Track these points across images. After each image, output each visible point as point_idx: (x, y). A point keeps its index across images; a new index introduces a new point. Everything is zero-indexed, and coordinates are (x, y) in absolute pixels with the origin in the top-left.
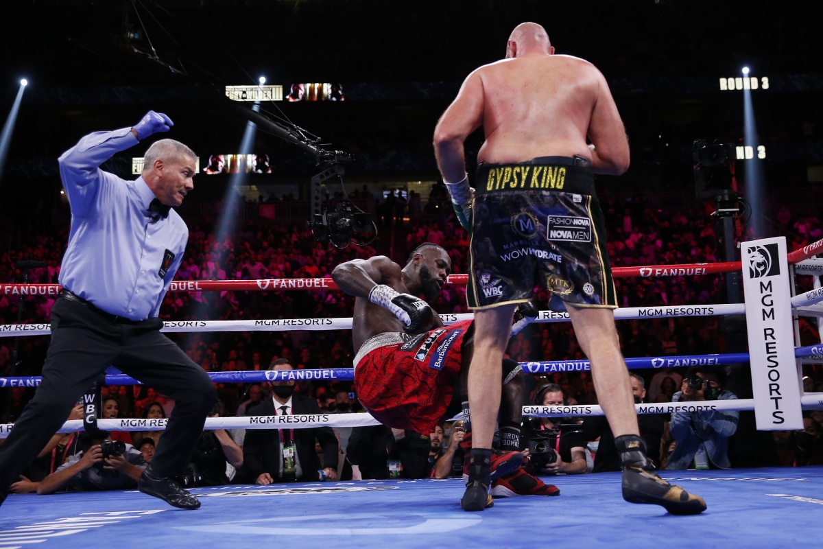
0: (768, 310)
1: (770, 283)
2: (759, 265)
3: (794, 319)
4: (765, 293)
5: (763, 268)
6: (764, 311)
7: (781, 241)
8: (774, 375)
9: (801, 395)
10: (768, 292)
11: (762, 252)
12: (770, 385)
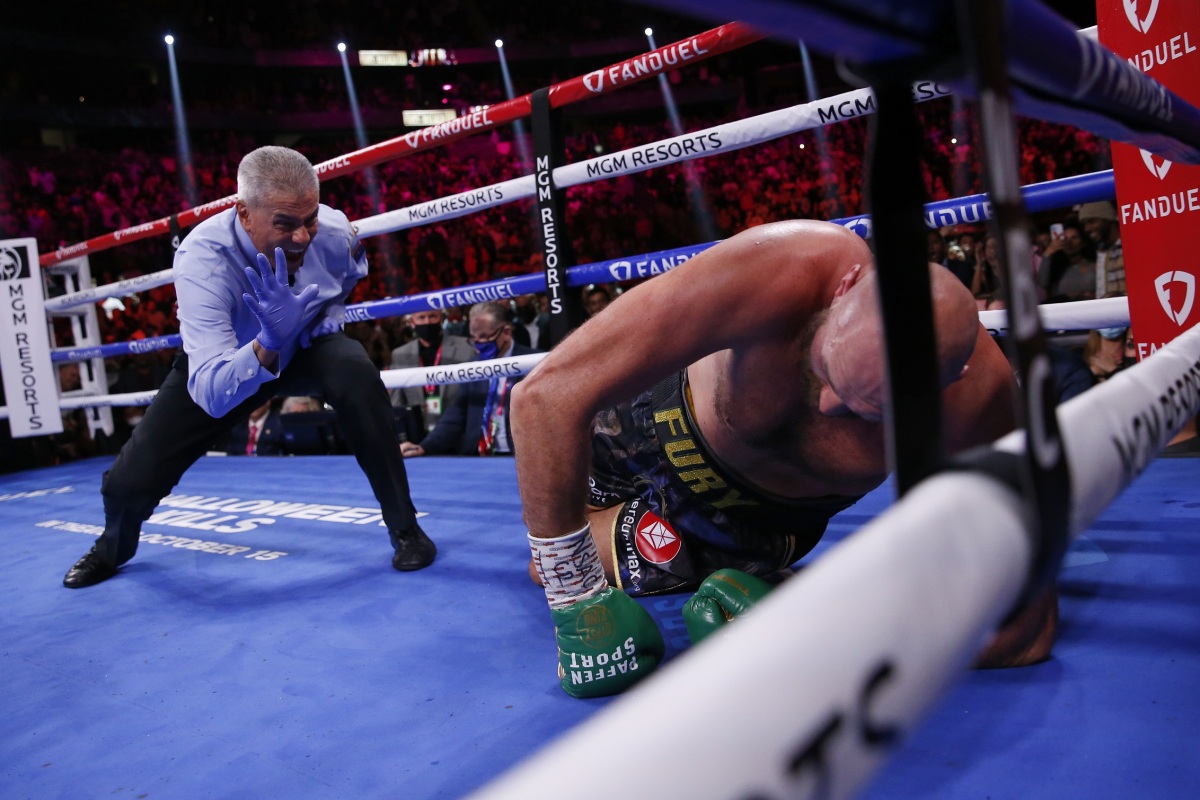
0: (19, 314)
1: (20, 287)
2: (7, 267)
3: (48, 322)
4: (15, 296)
5: (11, 271)
6: (15, 316)
7: (31, 243)
8: (29, 381)
9: (60, 397)
10: (18, 296)
11: (10, 254)
12: (26, 391)
